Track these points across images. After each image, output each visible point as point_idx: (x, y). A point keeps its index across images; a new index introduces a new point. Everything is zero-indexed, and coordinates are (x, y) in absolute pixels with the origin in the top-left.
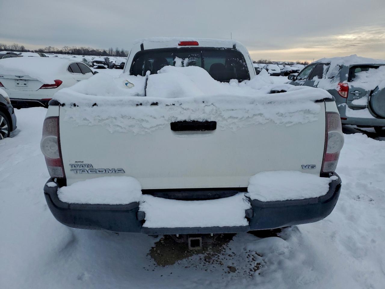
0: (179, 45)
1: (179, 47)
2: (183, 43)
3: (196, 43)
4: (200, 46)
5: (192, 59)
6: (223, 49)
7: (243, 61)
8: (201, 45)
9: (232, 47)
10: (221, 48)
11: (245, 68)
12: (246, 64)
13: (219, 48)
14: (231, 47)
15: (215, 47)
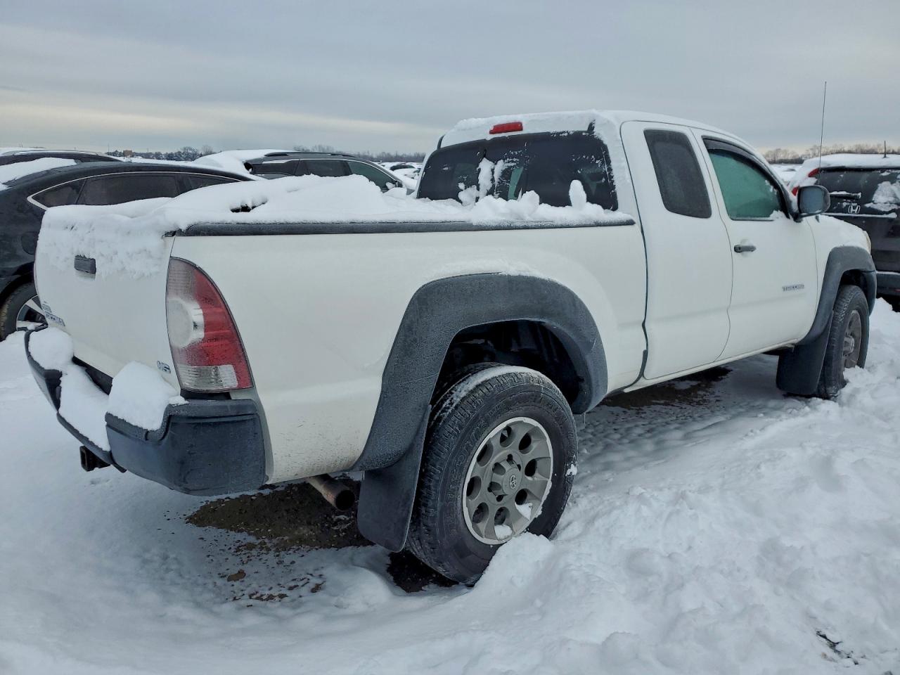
0: (491, 132)
1: (490, 137)
2: (497, 129)
3: (517, 126)
4: (525, 131)
5: (509, 162)
6: (566, 134)
7: (603, 162)
8: (527, 130)
9: (586, 129)
10: (562, 133)
11: (607, 180)
12: (610, 170)
13: (558, 134)
14: (584, 128)
15: (552, 130)
